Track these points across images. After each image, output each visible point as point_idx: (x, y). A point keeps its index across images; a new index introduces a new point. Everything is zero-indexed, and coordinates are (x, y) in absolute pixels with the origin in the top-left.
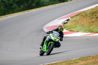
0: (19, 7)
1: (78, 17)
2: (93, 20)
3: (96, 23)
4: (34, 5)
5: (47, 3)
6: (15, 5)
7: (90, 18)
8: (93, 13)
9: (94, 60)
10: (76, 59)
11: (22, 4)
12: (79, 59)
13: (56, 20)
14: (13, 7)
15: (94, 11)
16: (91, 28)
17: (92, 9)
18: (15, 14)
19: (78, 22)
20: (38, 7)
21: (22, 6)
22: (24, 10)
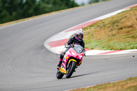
0: (11, 14)
1: (92, 28)
2: (114, 32)
3: (117, 36)
4: (31, 11)
5: (50, 8)
6: (5, 12)
7: (109, 29)
8: (114, 23)
9: (115, 88)
10: (91, 88)
11: (15, 10)
12: (95, 87)
13: (62, 32)
14: (2, 14)
15: (115, 19)
16: (111, 43)
17: (113, 17)
18: (5, 24)
19: (92, 35)
20: (36, 15)
21: (14, 13)
22: (17, 19)
